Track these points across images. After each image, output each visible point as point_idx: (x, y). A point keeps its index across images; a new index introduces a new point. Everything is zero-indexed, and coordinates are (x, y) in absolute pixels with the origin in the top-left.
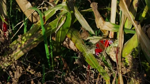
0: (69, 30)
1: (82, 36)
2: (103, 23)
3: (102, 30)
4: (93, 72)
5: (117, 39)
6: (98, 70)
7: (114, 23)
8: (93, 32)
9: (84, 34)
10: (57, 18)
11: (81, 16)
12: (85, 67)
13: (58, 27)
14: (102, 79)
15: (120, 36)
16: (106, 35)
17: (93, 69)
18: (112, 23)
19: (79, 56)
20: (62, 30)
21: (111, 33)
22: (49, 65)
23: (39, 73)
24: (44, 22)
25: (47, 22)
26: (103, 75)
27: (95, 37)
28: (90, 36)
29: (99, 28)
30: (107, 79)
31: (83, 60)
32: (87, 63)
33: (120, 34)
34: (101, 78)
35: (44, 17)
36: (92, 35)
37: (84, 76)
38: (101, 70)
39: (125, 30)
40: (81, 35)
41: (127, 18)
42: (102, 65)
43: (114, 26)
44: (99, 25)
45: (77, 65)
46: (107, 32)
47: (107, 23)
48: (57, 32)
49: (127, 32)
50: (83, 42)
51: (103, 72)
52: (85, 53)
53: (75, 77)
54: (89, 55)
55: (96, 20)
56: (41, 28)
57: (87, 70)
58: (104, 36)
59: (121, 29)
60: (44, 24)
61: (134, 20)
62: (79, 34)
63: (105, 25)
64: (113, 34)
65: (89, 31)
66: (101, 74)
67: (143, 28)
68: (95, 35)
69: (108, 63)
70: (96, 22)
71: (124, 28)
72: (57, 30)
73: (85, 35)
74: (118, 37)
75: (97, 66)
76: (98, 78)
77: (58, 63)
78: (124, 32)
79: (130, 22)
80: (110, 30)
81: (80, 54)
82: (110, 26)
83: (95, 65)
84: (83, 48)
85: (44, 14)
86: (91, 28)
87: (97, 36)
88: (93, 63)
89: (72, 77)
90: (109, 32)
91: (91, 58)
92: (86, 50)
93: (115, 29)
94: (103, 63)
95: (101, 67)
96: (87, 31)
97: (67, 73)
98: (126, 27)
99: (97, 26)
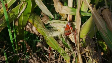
0: (30, 16)
1: (43, 20)
2: (61, 8)
3: (60, 14)
4: (54, 53)
5: (74, 22)
6: (59, 51)
7: (72, 7)
8: (52, 16)
9: (44, 19)
10: (18, 5)
11: (40, 2)
12: (46, 49)
13: (19, 13)
14: (63, 60)
15: (77, 19)
16: (64, 18)
17: (54, 51)
18: (69, 7)
19: (41, 39)
20: (24, 16)
21: (69, 16)
22: (14, 48)
23: (4, 57)
24: (7, 9)
25: (9, 9)
26: (63, 55)
27: (54, 21)
28: (50, 20)
29: (58, 13)
30: (67, 59)
31: (45, 43)
32: (49, 46)
33: (77, 16)
34: (62, 58)
35: (6, 5)
36: (52, 19)
37: (46, 58)
38: (61, 51)
39: (81, 13)
40: (41, 20)
41: (83, 1)
42: (62, 46)
43: (71, 10)
44: (58, 9)
45: (39, 47)
46: (66, 16)
47: (65, 7)
48: (19, 18)
49: (83, 15)
50: (43, 26)
51: (64, 53)
52: (46, 36)
53: (38, 59)
54: (50, 38)
55: (55, 5)
56: (4, 15)
57: (48, 52)
58: (63, 19)
59: (78, 12)
60: (7, 10)
61: (89, 3)
62: (40, 19)
63: (63, 9)
64: (71, 17)
65: (49, 15)
66: (62, 55)
67: (98, 10)
68: (55, 19)
69: (67, 44)
70: (55, 7)
71: (80, 11)
72: (19, 16)
73: (46, 19)
74: (76, 20)
75: (57, 47)
76: (59, 58)
77: (22, 47)
78: (81, 15)
79: (86, 5)
80: (68, 13)
81: (41, 37)
82: (68, 10)
83: (55, 47)
84: (44, 31)
85: (6, 2)
86: (50, 13)
87: (57, 19)
88: (54, 45)
89: (35, 59)
90: (67, 15)
91: (52, 41)
92: (47, 33)
93: (72, 12)
94: (62, 44)
95: (61, 48)
96: (47, 16)
97: (31, 56)
98: (82, 10)
99: (56, 11)
